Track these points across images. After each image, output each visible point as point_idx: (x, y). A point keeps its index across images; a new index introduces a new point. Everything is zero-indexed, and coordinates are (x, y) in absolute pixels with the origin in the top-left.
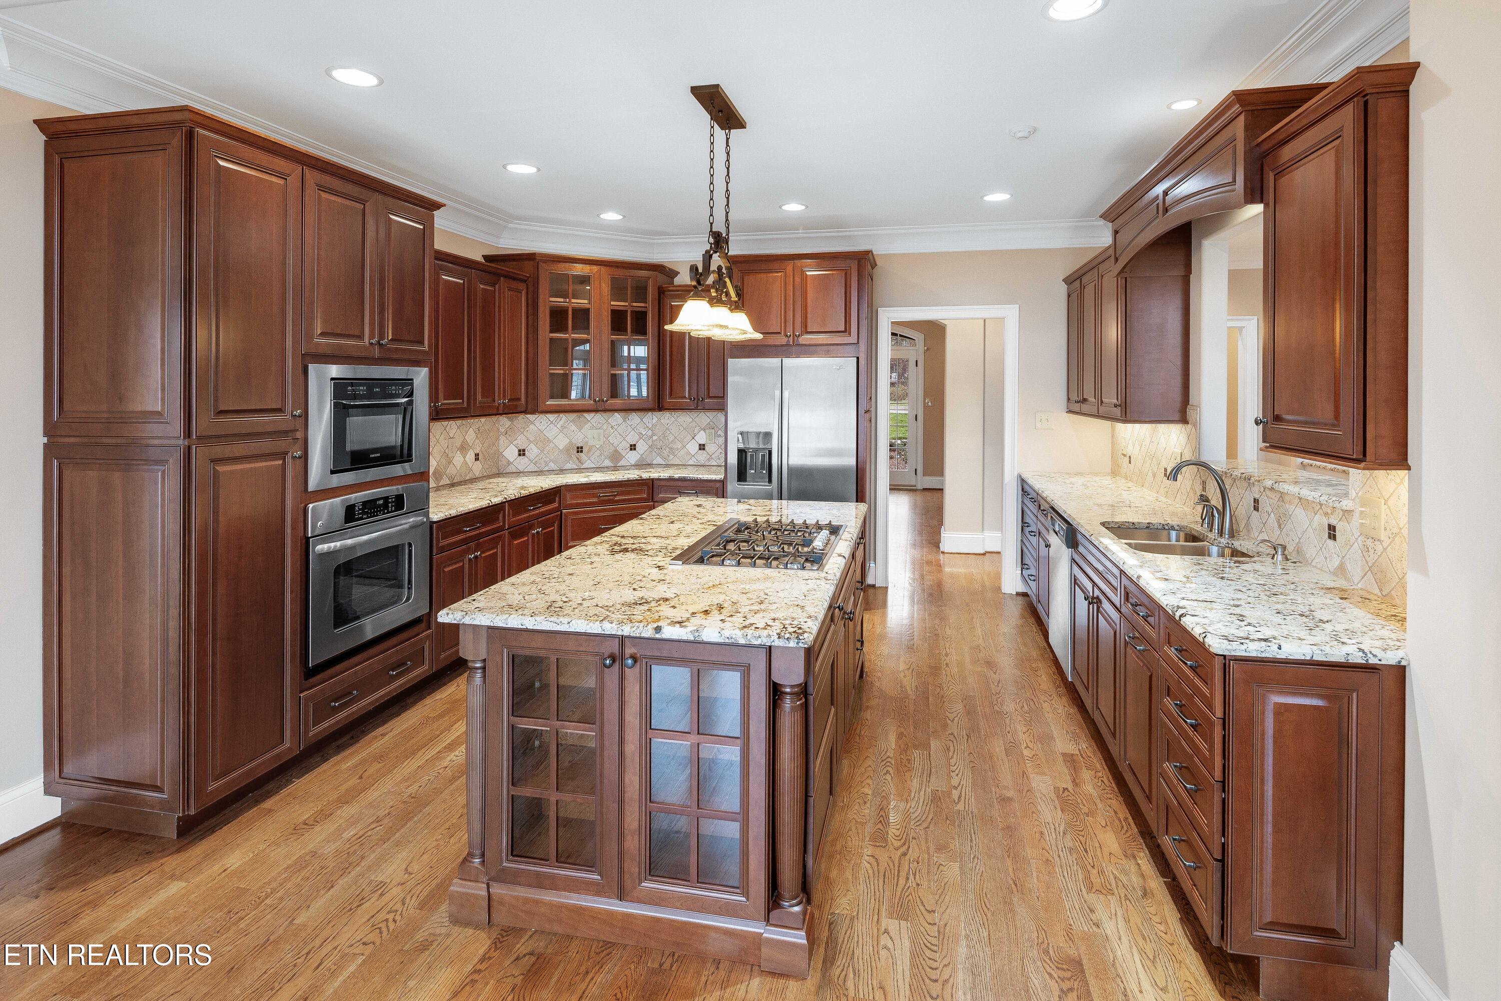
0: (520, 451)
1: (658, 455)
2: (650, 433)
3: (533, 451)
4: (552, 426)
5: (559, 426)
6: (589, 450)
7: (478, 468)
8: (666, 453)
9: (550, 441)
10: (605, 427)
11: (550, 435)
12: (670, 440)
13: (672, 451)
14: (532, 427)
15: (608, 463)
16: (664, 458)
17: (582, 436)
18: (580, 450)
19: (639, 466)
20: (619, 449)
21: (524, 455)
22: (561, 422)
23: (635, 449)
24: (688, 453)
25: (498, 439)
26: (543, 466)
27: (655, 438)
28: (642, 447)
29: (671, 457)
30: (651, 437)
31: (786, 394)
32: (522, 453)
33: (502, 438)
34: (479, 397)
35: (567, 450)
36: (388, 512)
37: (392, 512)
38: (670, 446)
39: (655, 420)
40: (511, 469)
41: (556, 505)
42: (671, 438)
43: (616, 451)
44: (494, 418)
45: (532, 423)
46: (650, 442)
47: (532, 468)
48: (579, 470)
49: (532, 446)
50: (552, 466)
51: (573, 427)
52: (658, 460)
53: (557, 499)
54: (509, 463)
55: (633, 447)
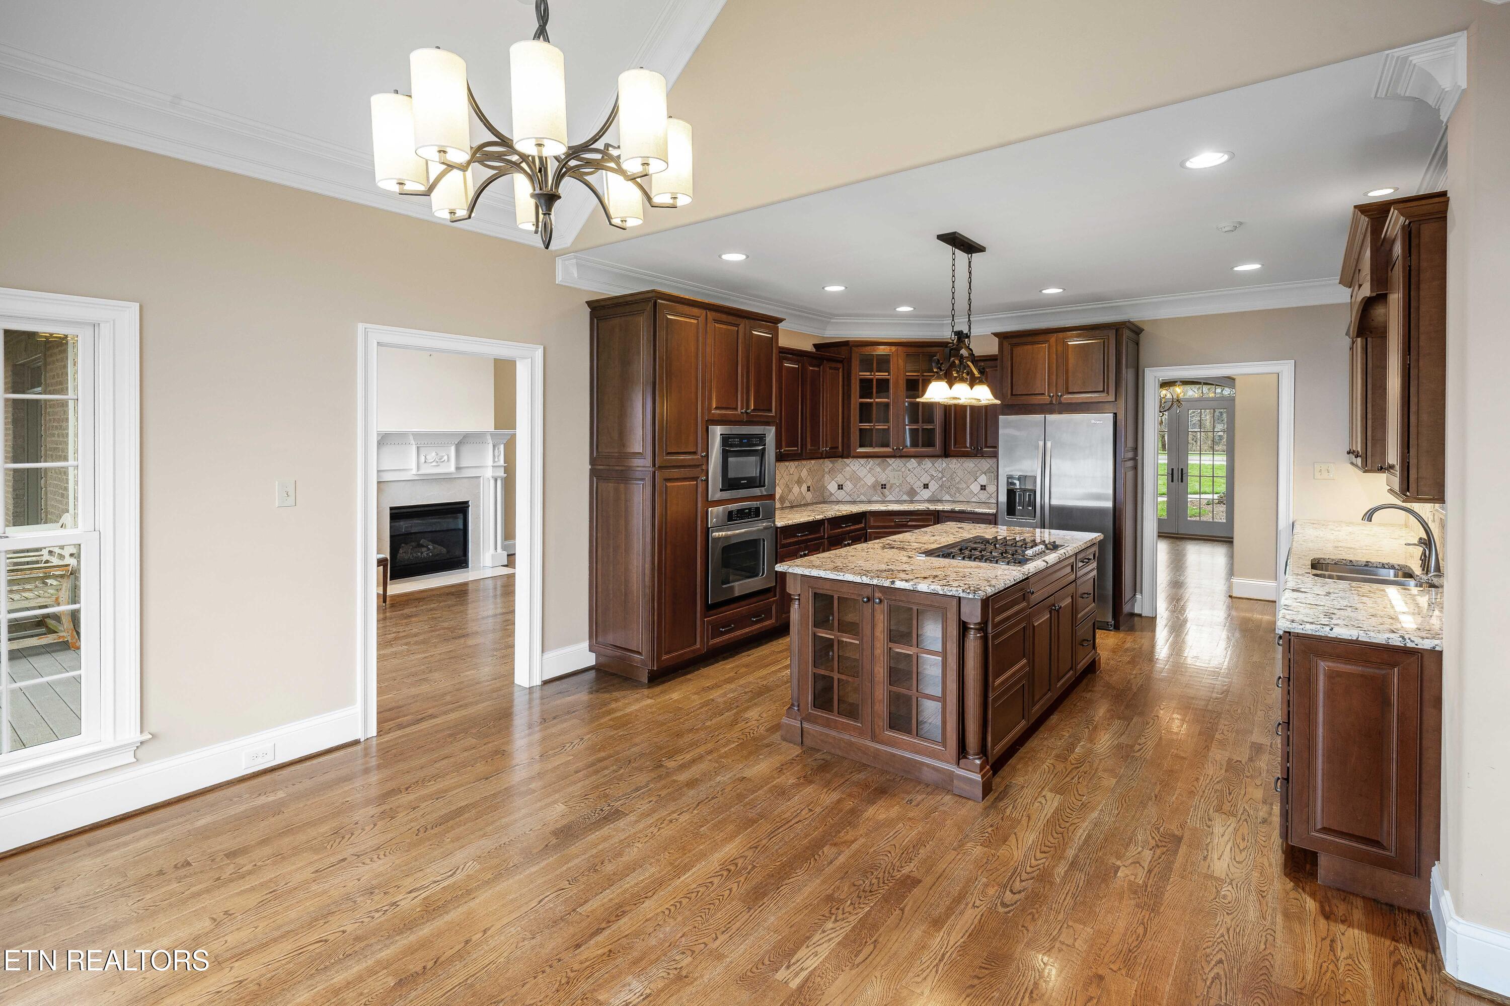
0: (839, 486)
1: (948, 493)
2: (940, 475)
3: (848, 486)
4: (862, 468)
5: (868, 468)
6: (891, 487)
7: (809, 496)
8: (953, 491)
9: (861, 479)
10: (903, 470)
11: (861, 475)
12: (957, 481)
13: (959, 490)
14: (848, 468)
15: (905, 497)
16: (951, 496)
17: (885, 476)
18: (884, 486)
19: (929, 501)
20: (915, 487)
21: (842, 489)
22: (870, 465)
23: (928, 488)
24: (972, 492)
25: (823, 476)
26: (856, 497)
27: (944, 479)
28: (933, 486)
29: (958, 495)
30: (941, 478)
31: (1049, 444)
32: (840, 487)
33: (827, 476)
34: (809, 445)
35: (874, 487)
36: (750, 517)
37: (753, 517)
38: (957, 486)
39: (944, 465)
40: (833, 498)
41: (863, 525)
42: (957, 479)
43: (912, 488)
44: (822, 460)
45: (848, 465)
46: (940, 482)
47: (848, 498)
48: (883, 502)
49: (848, 482)
50: (863, 498)
51: (878, 469)
52: (947, 497)
53: (864, 521)
54: (831, 494)
55: (926, 486)
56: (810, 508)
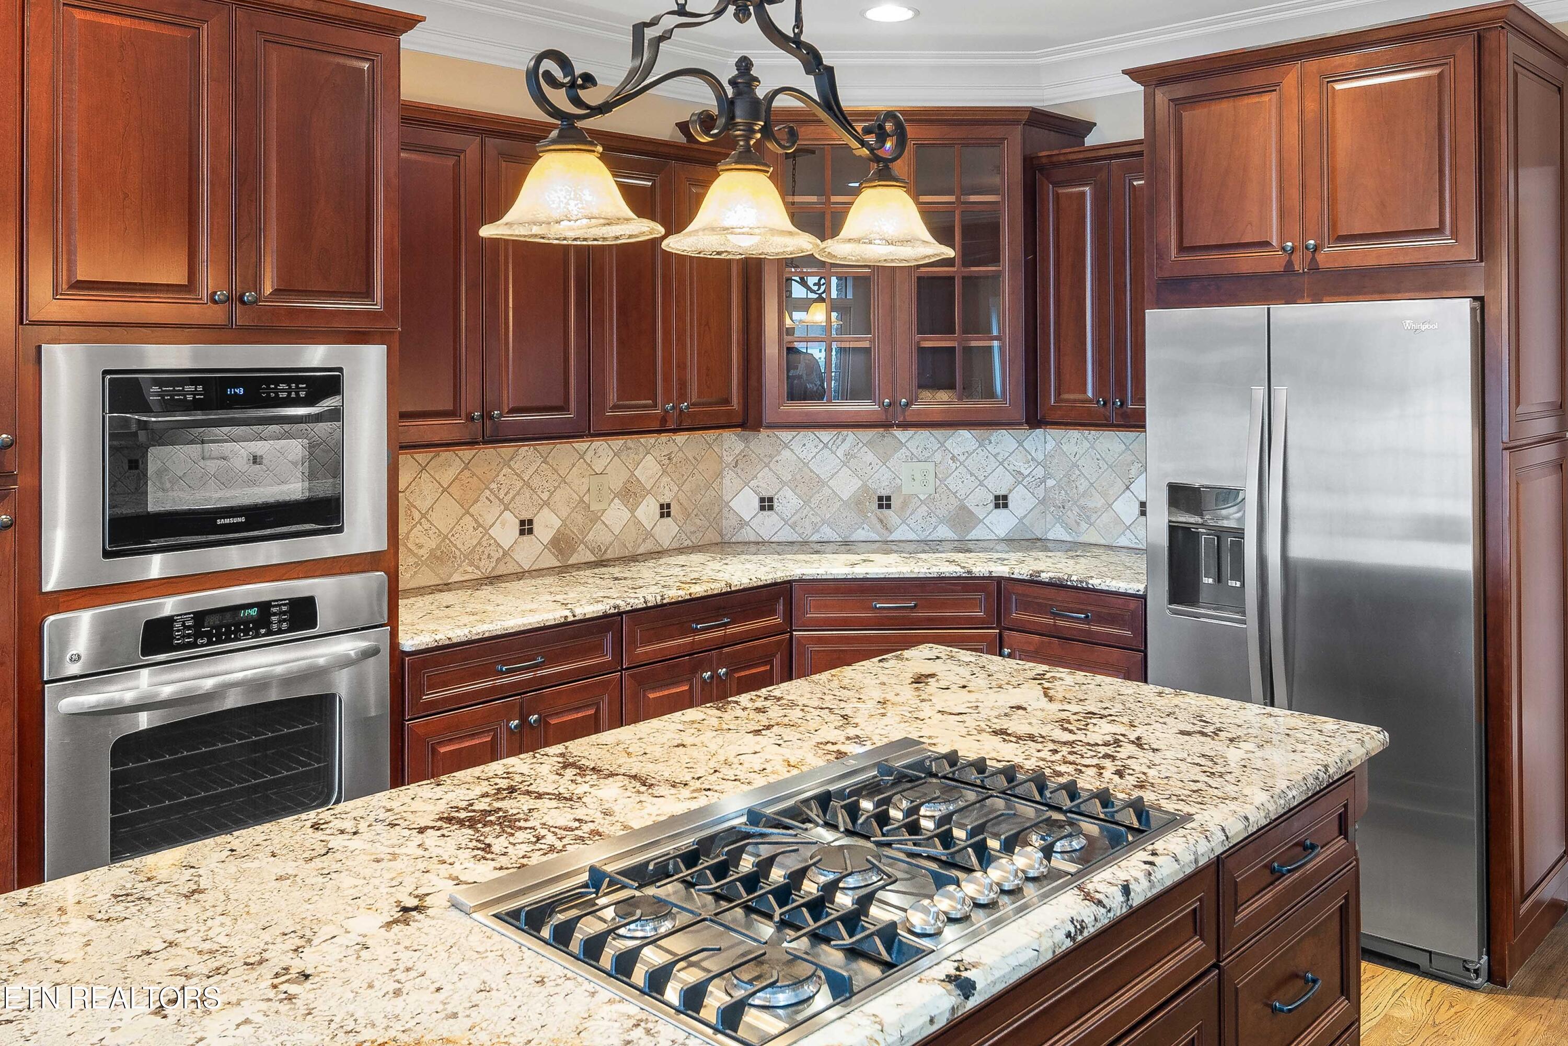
0: (762, 500)
1: (1059, 519)
2: (1040, 472)
3: (788, 501)
4: (826, 452)
5: (840, 453)
6: (905, 504)
7: (667, 531)
8: (1072, 515)
9: (822, 483)
10: (938, 457)
11: (823, 472)
12: (1081, 489)
13: (1086, 515)
14: (786, 453)
15: (944, 532)
16: (1068, 528)
17: (888, 475)
18: (884, 502)
19: (1013, 542)
20: (970, 504)
21: (771, 508)
22: (846, 446)
23: (1006, 506)
24: (1118, 519)
25: (719, 475)
26: (809, 531)
27: (1051, 483)
28: (1021, 501)
29: (1084, 526)
30: (1043, 481)
31: (1281, 394)
32: (767, 504)
33: (729, 475)
34: (612, 397)
35: (857, 503)
36: (270, 633)
37: (280, 632)
38: (1082, 502)
39: (1051, 445)
40: (747, 534)
41: (778, 620)
42: (1083, 485)
43: (963, 508)
44: (711, 435)
45: (786, 446)
46: (1040, 492)
47: (787, 535)
49: (787, 492)
50: (827, 533)
51: (870, 457)
52: (1058, 533)
53: (780, 607)
54: (743, 523)
55: (1001, 502)
56: (616, 571)
